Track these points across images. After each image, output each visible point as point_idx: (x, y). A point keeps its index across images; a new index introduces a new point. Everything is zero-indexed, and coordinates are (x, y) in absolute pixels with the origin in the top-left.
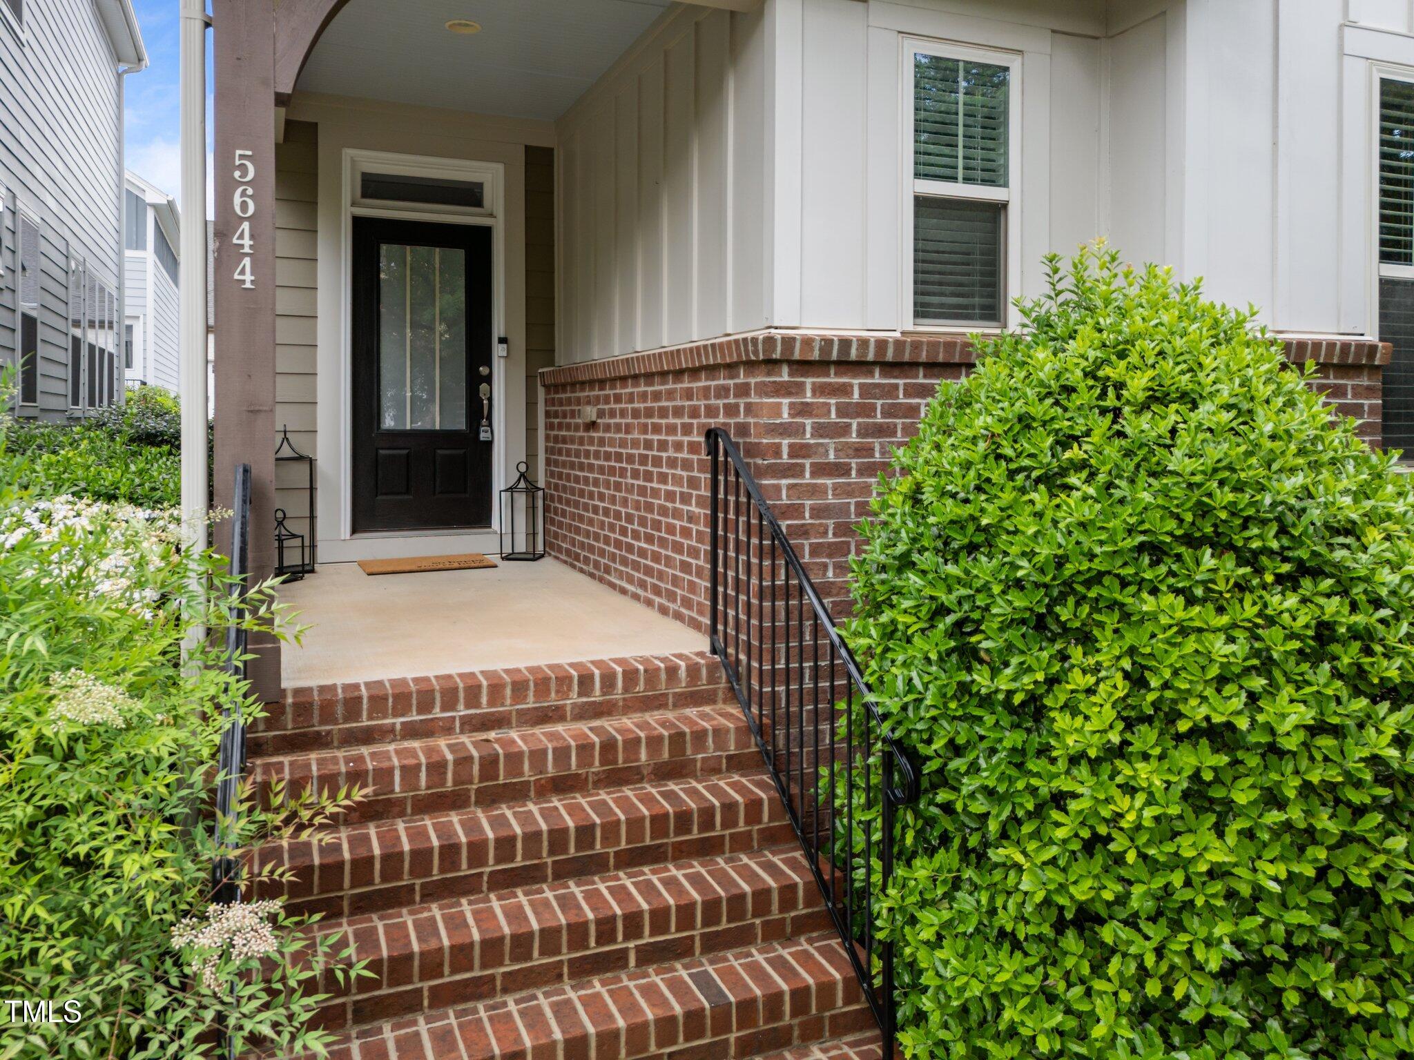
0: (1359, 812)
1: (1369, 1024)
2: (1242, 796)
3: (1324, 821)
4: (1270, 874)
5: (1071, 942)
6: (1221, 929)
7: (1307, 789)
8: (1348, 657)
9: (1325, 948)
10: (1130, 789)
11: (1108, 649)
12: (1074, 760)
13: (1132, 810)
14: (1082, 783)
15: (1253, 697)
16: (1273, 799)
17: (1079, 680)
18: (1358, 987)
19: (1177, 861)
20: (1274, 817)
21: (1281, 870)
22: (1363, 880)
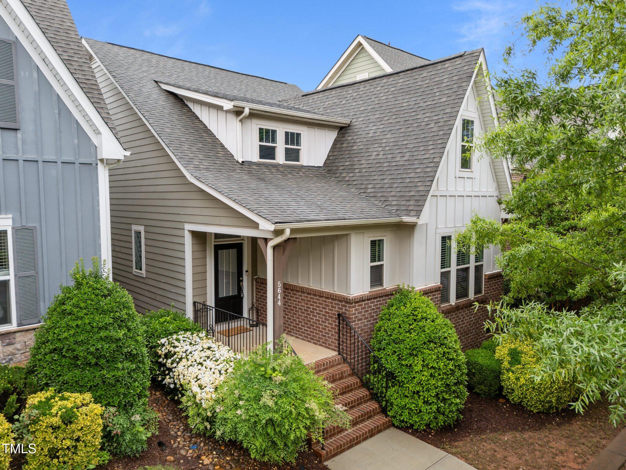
0: (448, 375)
1: (448, 399)
2: (436, 375)
3: (445, 377)
4: (439, 383)
5: (415, 396)
6: (434, 391)
7: (443, 373)
8: (447, 355)
9: (444, 391)
10: (423, 375)
11: (420, 357)
12: (416, 372)
13: (423, 378)
14: (417, 375)
15: (437, 363)
16: (439, 375)
17: (416, 362)
18: (447, 395)
19: (429, 384)
20: (440, 377)
21: (440, 383)
22: (449, 383)
